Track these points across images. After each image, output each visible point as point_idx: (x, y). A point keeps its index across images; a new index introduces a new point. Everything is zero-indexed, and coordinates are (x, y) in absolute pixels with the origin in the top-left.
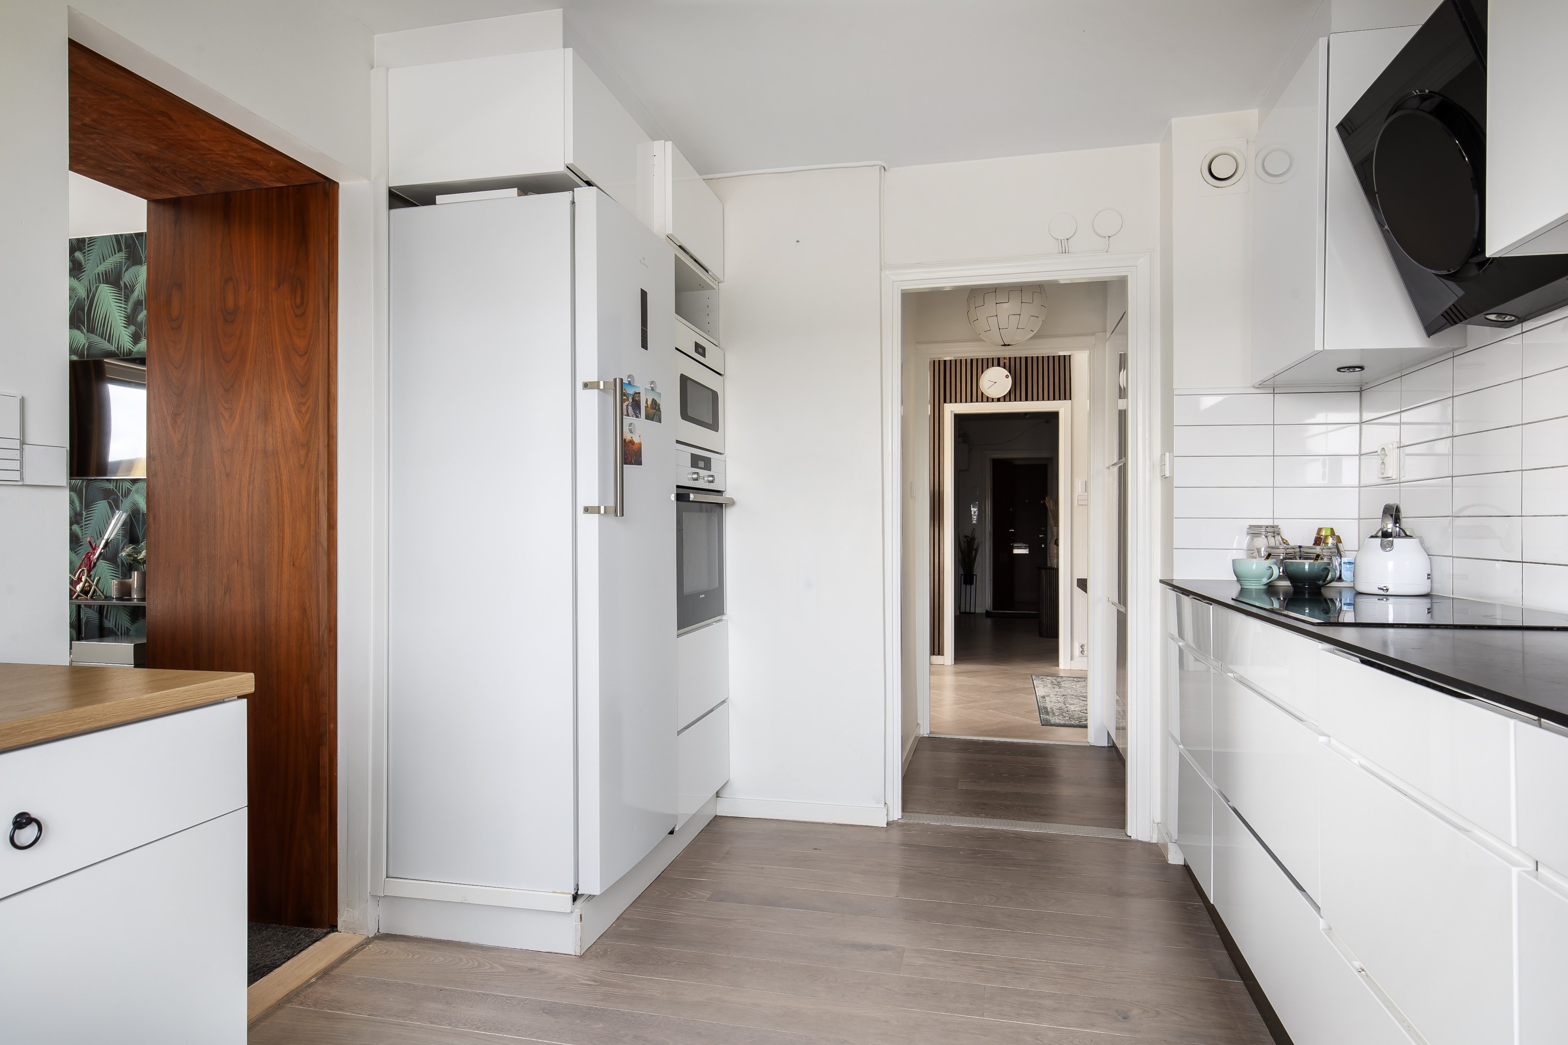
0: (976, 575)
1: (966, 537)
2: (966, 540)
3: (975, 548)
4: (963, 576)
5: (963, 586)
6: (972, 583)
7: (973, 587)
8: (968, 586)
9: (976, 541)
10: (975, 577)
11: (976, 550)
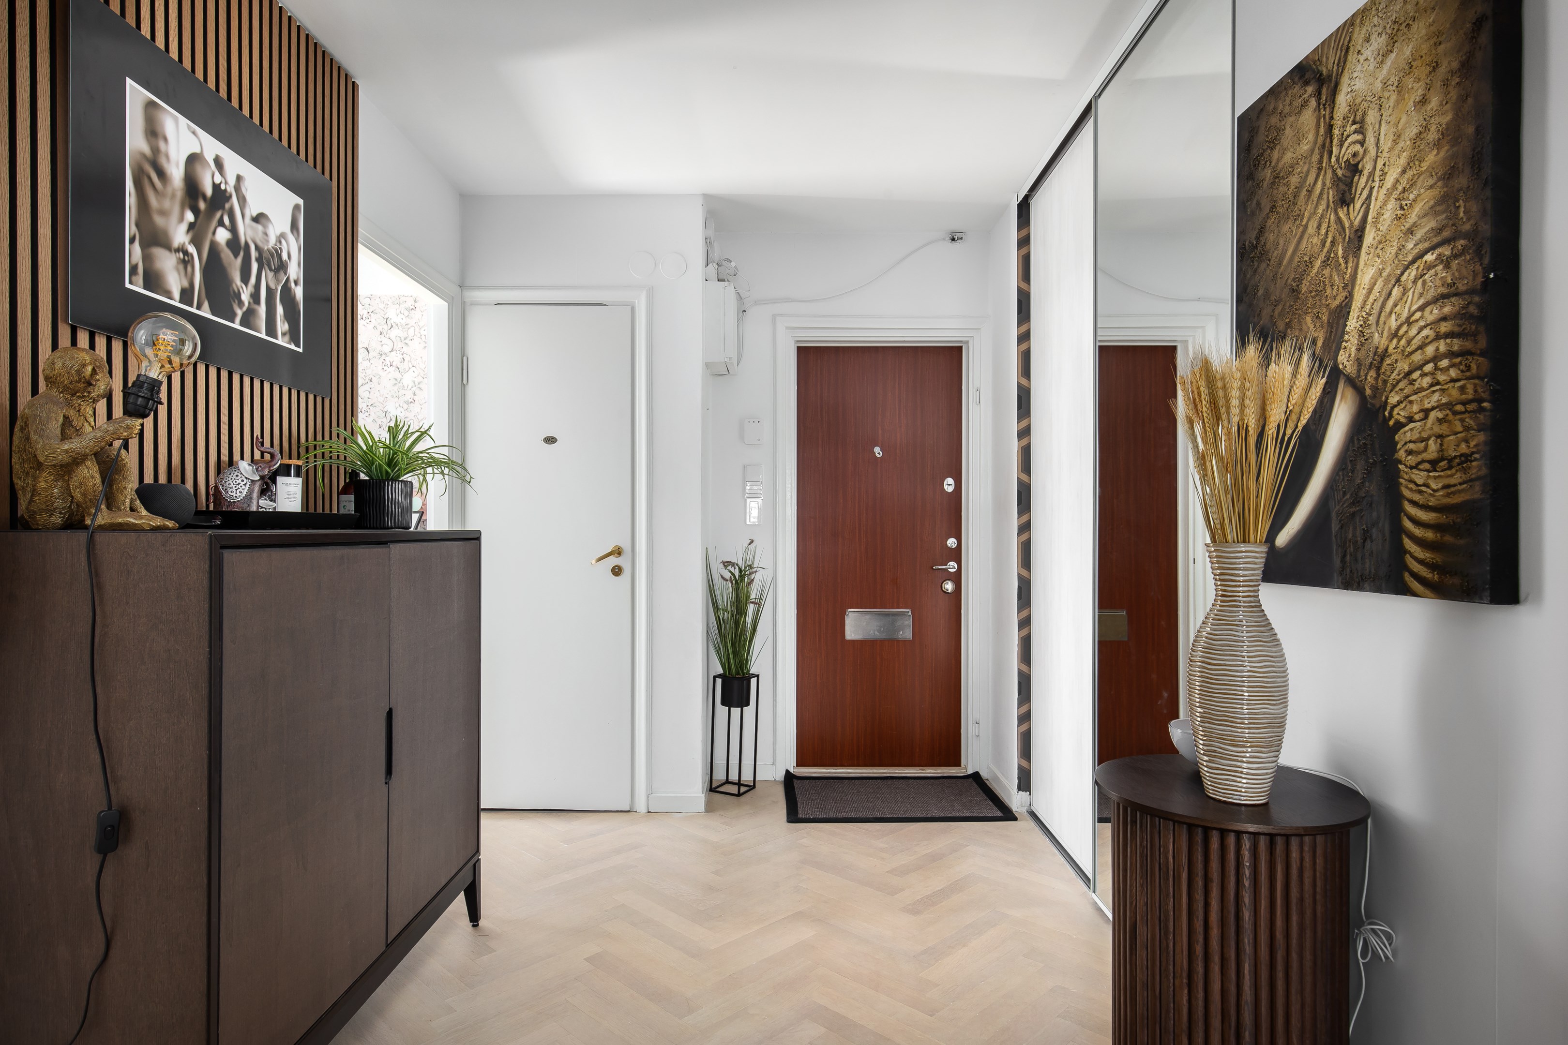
0: (758, 676)
1: (726, 564)
2: (727, 575)
3: (753, 596)
4: (719, 681)
5: (722, 711)
6: (744, 702)
7: (749, 711)
8: (735, 711)
9: (758, 577)
10: (754, 681)
11: (759, 604)
